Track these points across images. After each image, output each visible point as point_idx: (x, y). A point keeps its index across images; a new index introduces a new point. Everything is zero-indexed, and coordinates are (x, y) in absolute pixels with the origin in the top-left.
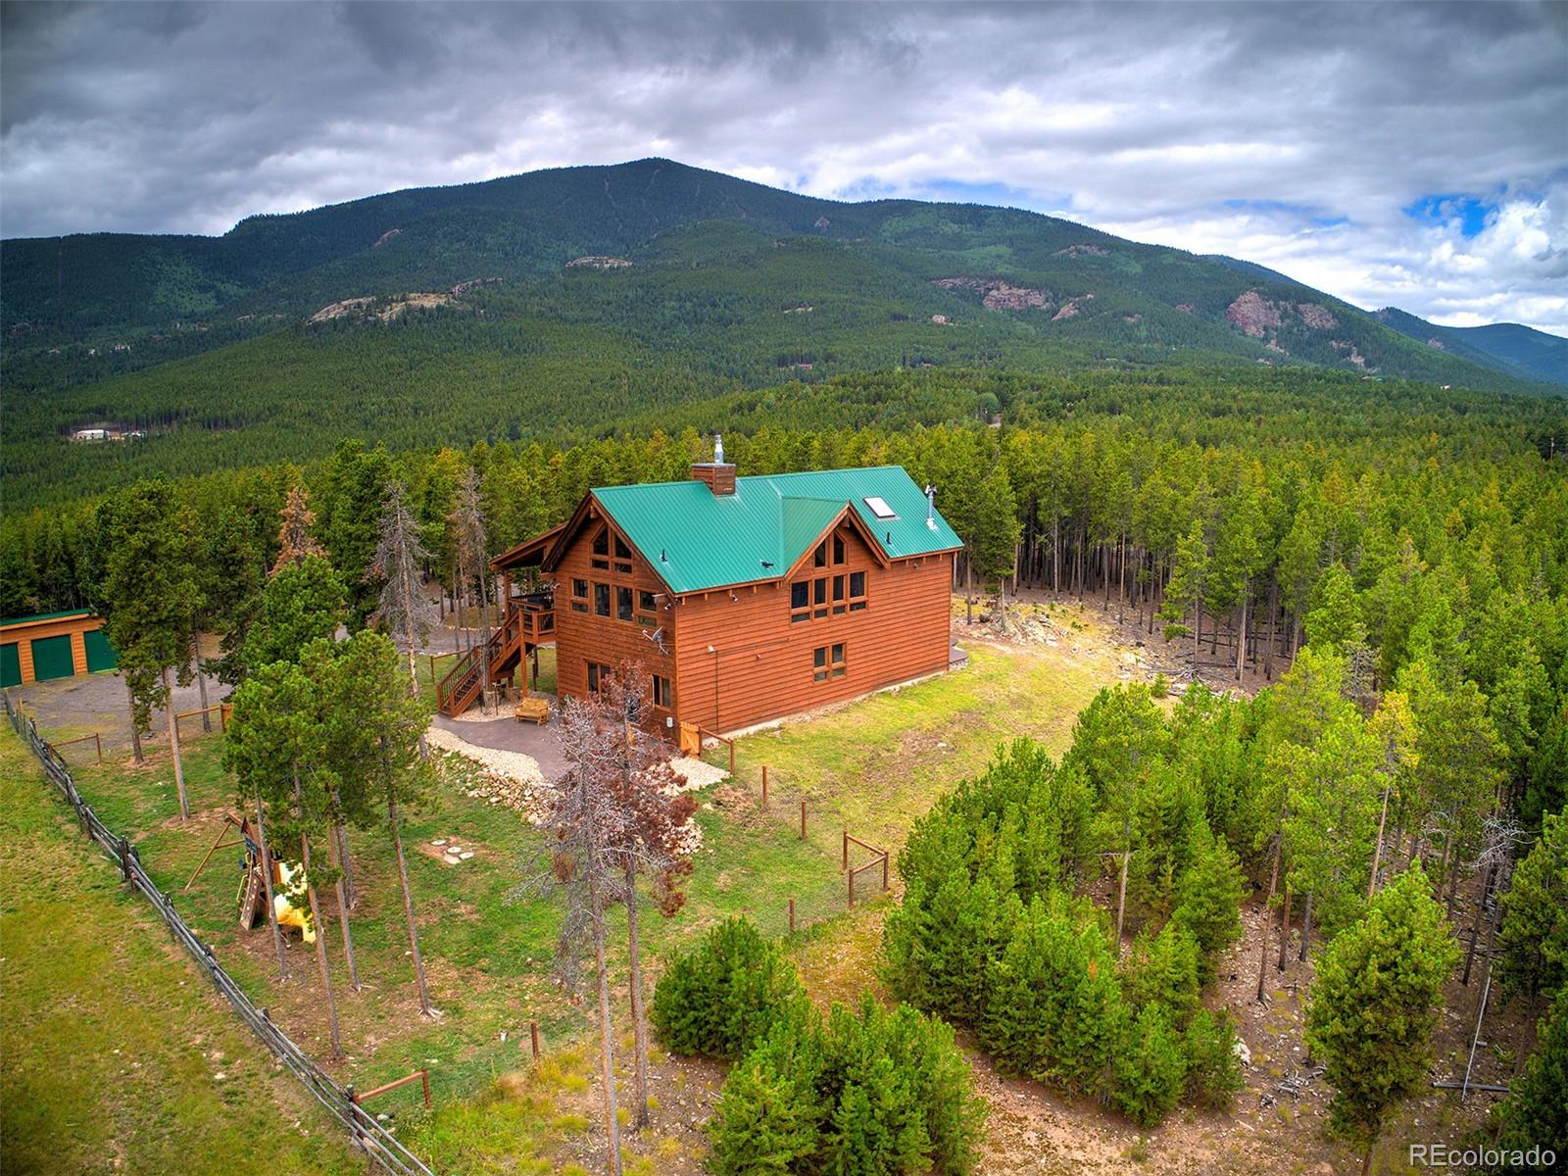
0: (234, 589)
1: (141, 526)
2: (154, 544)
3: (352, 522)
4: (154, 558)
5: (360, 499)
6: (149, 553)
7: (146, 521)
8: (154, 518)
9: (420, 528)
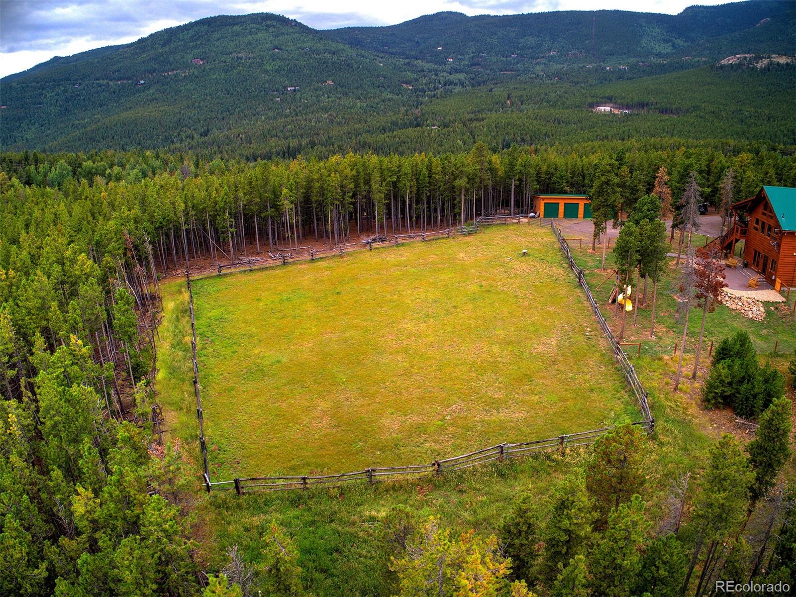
0: (634, 199)
1: (606, 174)
2: (609, 180)
3: (678, 183)
4: (608, 185)
5: (683, 175)
6: (607, 183)
7: (608, 173)
8: (610, 172)
9: (700, 189)
